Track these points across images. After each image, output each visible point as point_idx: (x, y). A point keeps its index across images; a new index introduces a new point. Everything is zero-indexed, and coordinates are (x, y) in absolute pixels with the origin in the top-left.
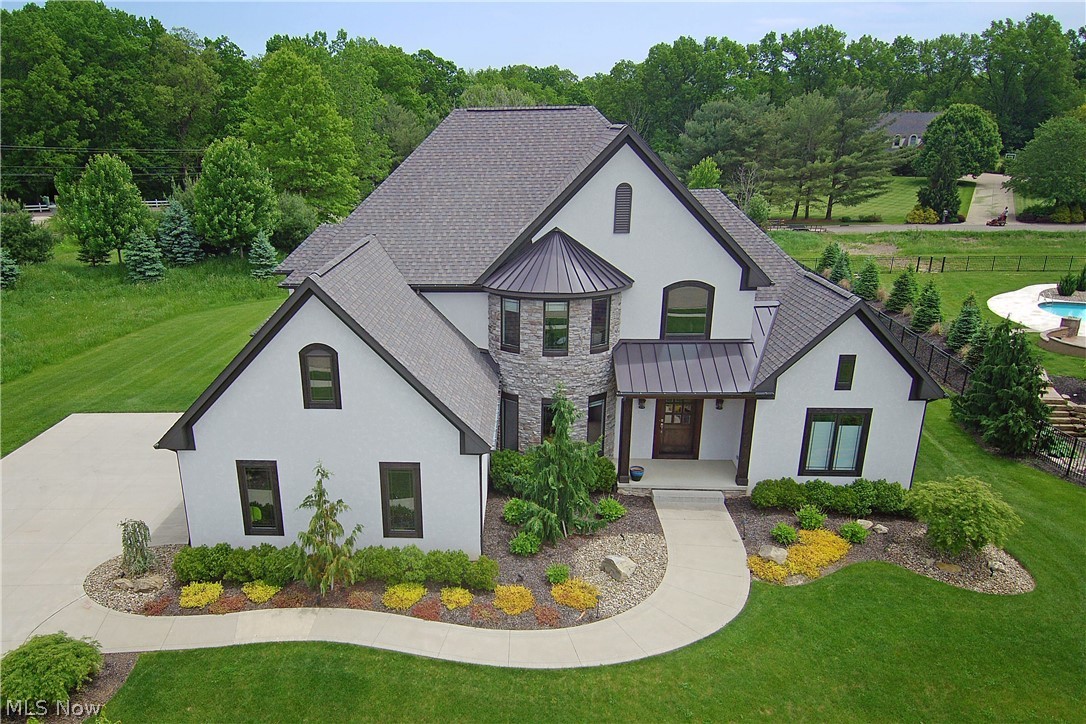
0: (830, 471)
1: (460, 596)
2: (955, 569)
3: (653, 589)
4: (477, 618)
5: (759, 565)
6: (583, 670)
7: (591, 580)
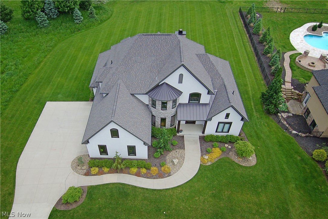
0: (222, 132)
1: (144, 171)
2: (241, 160)
3: (181, 167)
4: (147, 176)
5: (202, 159)
6: (166, 189)
7: (169, 165)
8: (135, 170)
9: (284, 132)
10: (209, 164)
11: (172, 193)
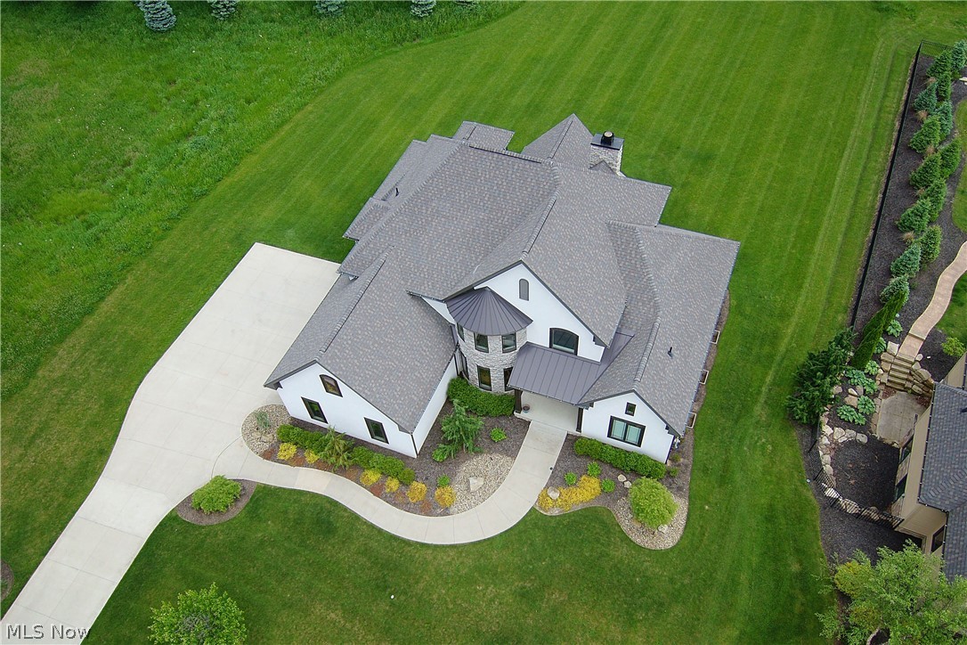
0: (624, 441)
2: (638, 525)
3: (484, 500)
4: (396, 500)
5: (543, 497)
6: (423, 545)
7: (457, 488)
8: (373, 476)
9: (803, 483)
10: (556, 512)
11: (430, 558)
